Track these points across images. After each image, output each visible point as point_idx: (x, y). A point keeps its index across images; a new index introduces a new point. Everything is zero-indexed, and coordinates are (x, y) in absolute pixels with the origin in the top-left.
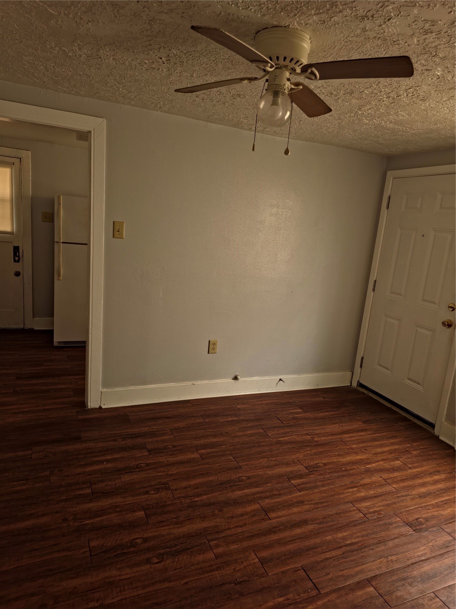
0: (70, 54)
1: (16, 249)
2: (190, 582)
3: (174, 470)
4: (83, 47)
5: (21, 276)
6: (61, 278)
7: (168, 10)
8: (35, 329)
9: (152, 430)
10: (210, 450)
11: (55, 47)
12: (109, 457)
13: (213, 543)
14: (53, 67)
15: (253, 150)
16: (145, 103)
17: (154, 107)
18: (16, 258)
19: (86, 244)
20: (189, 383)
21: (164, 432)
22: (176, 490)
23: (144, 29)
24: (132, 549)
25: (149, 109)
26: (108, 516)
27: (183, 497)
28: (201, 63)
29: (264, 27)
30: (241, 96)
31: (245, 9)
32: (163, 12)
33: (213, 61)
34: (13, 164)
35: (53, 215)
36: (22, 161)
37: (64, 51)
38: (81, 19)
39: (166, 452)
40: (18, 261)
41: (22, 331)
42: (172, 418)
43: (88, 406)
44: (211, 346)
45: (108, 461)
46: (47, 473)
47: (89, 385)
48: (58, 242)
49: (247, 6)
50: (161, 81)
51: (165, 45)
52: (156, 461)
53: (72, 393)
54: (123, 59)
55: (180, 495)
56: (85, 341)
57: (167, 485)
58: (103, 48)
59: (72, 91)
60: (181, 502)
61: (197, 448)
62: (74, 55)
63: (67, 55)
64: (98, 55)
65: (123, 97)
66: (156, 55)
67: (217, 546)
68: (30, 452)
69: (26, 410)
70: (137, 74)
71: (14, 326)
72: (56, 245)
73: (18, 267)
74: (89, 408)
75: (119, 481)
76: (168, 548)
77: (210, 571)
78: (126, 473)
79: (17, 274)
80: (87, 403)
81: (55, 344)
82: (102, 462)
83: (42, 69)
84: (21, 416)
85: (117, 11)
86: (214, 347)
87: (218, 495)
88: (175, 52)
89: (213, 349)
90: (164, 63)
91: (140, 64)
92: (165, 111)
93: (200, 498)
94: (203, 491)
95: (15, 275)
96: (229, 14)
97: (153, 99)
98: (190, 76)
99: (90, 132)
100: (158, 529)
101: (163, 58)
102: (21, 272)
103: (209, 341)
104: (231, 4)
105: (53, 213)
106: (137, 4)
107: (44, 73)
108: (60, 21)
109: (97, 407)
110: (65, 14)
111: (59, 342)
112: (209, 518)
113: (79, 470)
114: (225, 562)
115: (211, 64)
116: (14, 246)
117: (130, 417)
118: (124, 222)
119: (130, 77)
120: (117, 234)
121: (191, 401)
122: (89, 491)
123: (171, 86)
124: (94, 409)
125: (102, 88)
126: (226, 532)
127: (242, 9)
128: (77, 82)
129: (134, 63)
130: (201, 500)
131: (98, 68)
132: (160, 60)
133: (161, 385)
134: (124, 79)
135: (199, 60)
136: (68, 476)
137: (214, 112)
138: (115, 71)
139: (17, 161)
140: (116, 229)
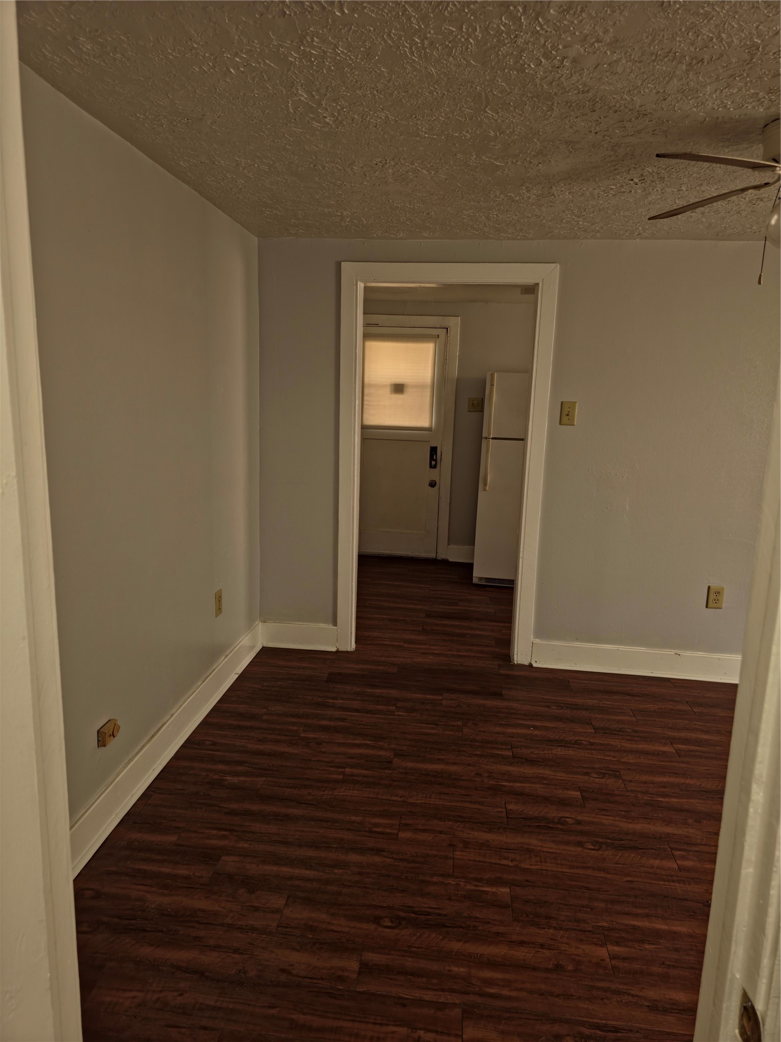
0: (517, 198)
1: (434, 450)
2: (636, 882)
3: (631, 759)
4: (532, 188)
5: (437, 486)
6: (487, 488)
7: (635, 132)
8: (450, 560)
9: (602, 706)
10: (694, 747)
11: (500, 195)
12: (538, 724)
13: (677, 853)
14: (497, 215)
15: (759, 283)
16: (616, 233)
17: (630, 235)
18: (433, 462)
19: (522, 440)
20: (671, 652)
21: (622, 711)
22: (631, 781)
23: (606, 156)
24: (559, 826)
25: (623, 239)
26: (531, 785)
27: (641, 792)
28: (691, 174)
29: (774, 118)
30: (764, 200)
31: (738, 108)
32: (628, 135)
33: (707, 168)
34: (438, 337)
35: (482, 403)
36: (448, 332)
37: (510, 196)
38: (531, 163)
39: (622, 735)
40: (435, 467)
41: (434, 562)
42: (637, 696)
43: (513, 660)
44: (712, 597)
45: (535, 727)
46: (460, 723)
47: (516, 630)
48: (486, 438)
49: (741, 105)
50: (636, 204)
51: (636, 165)
52: (606, 742)
53: (494, 642)
54: (582, 190)
55: (636, 789)
56: (513, 580)
57: (618, 773)
58: (556, 185)
59: (518, 235)
60: (637, 796)
61: (672, 741)
62: (521, 198)
63: (513, 200)
64: (550, 193)
65: (585, 231)
66: (625, 178)
67: (683, 858)
68: (441, 698)
69: (437, 652)
70: (601, 202)
71: (424, 555)
72: (484, 442)
73: (434, 475)
74: (516, 663)
75: (550, 752)
76: (610, 839)
77: (668, 881)
78: (559, 746)
79: (433, 484)
80: (513, 656)
81: (475, 581)
82: (528, 727)
83: (483, 220)
84: (431, 657)
85: (572, 147)
86: (718, 597)
87: (697, 803)
88: (650, 170)
89: (716, 601)
90: (637, 184)
91: (604, 191)
92: (646, 238)
93: (667, 800)
94: (673, 793)
95: (429, 485)
96: (718, 118)
97: (627, 226)
98: (678, 191)
99: (538, 284)
100: (598, 816)
101: (634, 180)
102: (438, 482)
103: (709, 587)
104: (716, 108)
105: (483, 399)
106: (596, 136)
107: (485, 223)
108: (507, 170)
109: (527, 663)
110: (512, 163)
111: (480, 578)
112: (677, 824)
113: (498, 729)
114: (694, 879)
115: (705, 173)
116: (431, 447)
117: (571, 684)
118: (576, 402)
119: (592, 207)
120: (565, 419)
121: (672, 681)
122: (509, 753)
123: (651, 207)
124: (521, 667)
125: (556, 226)
126: (701, 847)
127: (735, 109)
128: (524, 225)
129: (596, 191)
130: (668, 802)
131: (551, 206)
132: (632, 182)
133: (622, 648)
134: (585, 211)
135: (687, 172)
136: (485, 732)
137: (724, 226)
138: (572, 205)
139: (442, 332)
140: (565, 412)
